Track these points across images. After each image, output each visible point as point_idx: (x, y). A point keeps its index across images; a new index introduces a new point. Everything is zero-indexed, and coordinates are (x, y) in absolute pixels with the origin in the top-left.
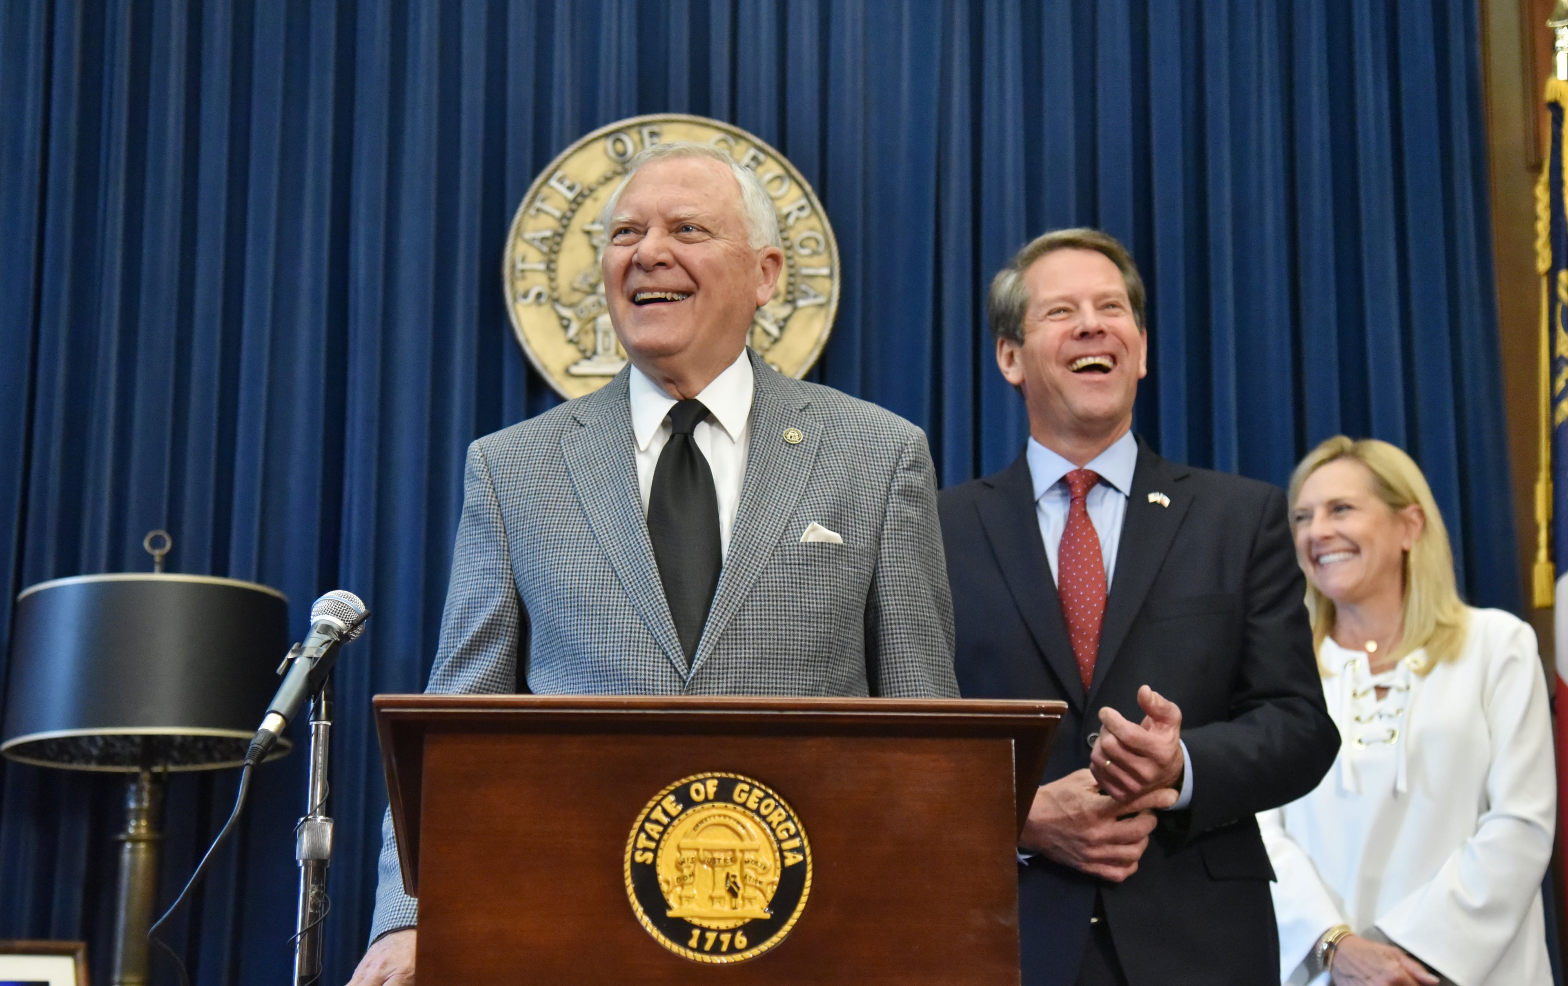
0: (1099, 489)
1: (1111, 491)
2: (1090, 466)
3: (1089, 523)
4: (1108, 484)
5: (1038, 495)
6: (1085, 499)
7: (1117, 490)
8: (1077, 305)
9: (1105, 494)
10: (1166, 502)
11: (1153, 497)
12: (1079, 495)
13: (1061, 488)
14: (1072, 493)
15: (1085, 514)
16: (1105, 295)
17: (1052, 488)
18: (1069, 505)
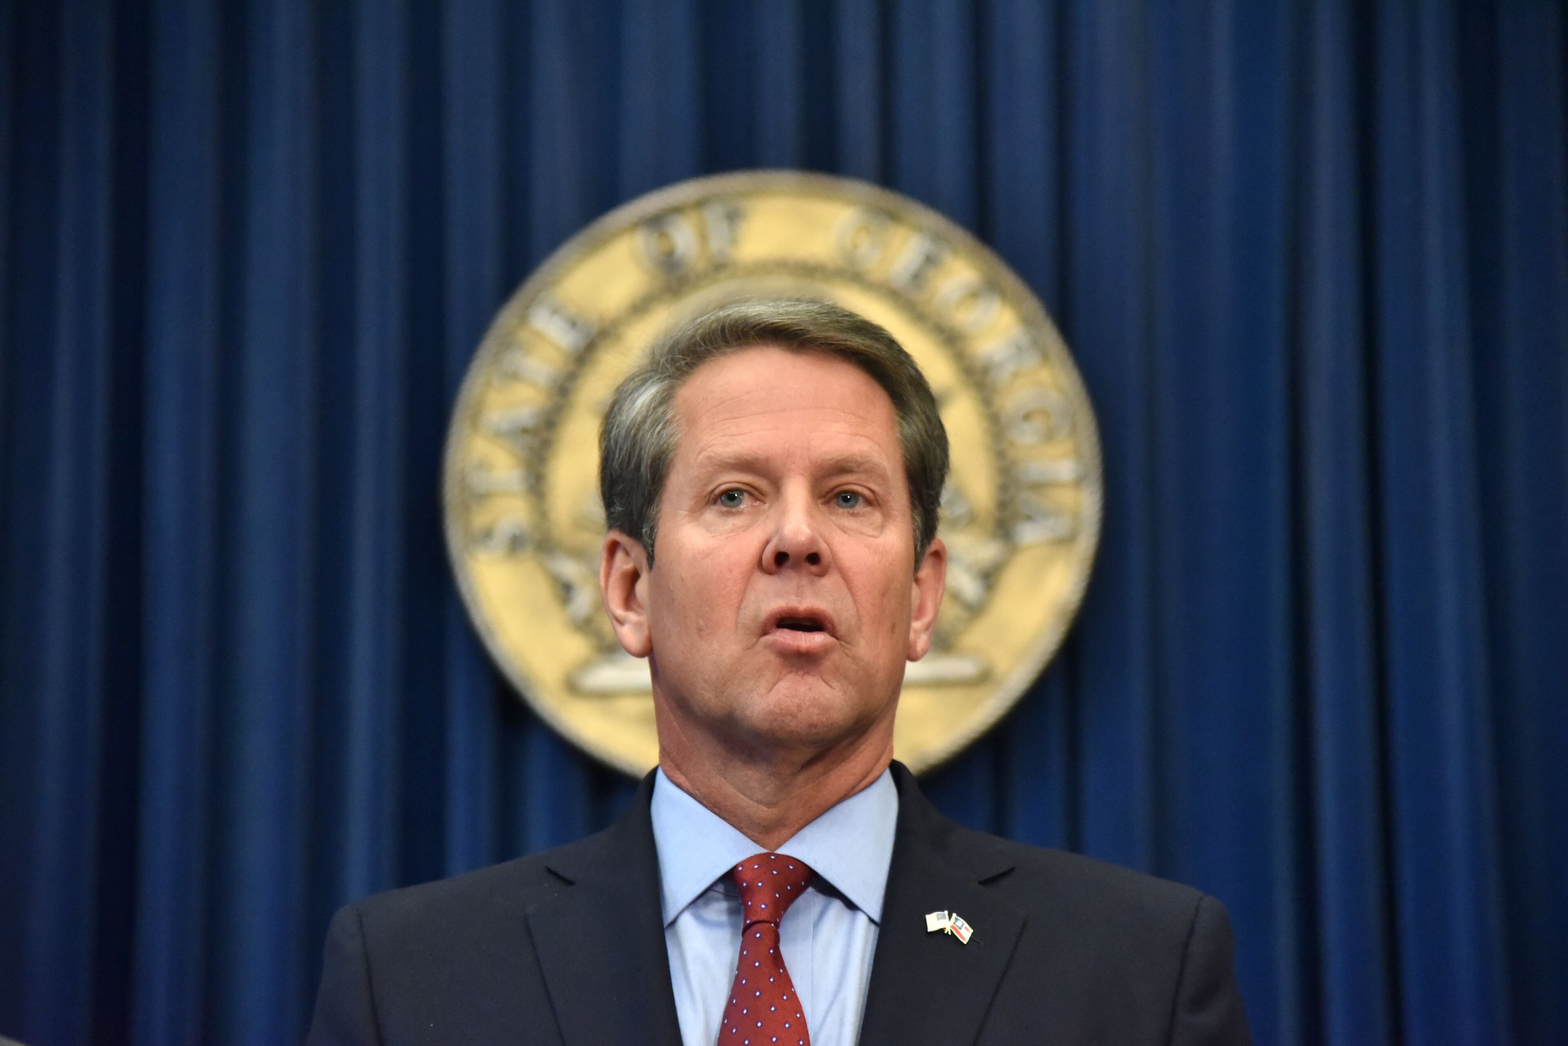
0: (811, 899)
1: (837, 905)
2: (791, 849)
3: (785, 982)
4: (830, 891)
5: (670, 913)
6: (777, 925)
7: (851, 906)
8: (776, 482)
9: (822, 914)
10: (965, 933)
11: (935, 921)
12: (764, 917)
13: (727, 896)
14: (748, 912)
15: (778, 960)
16: (841, 468)
17: (703, 897)
18: (741, 939)
